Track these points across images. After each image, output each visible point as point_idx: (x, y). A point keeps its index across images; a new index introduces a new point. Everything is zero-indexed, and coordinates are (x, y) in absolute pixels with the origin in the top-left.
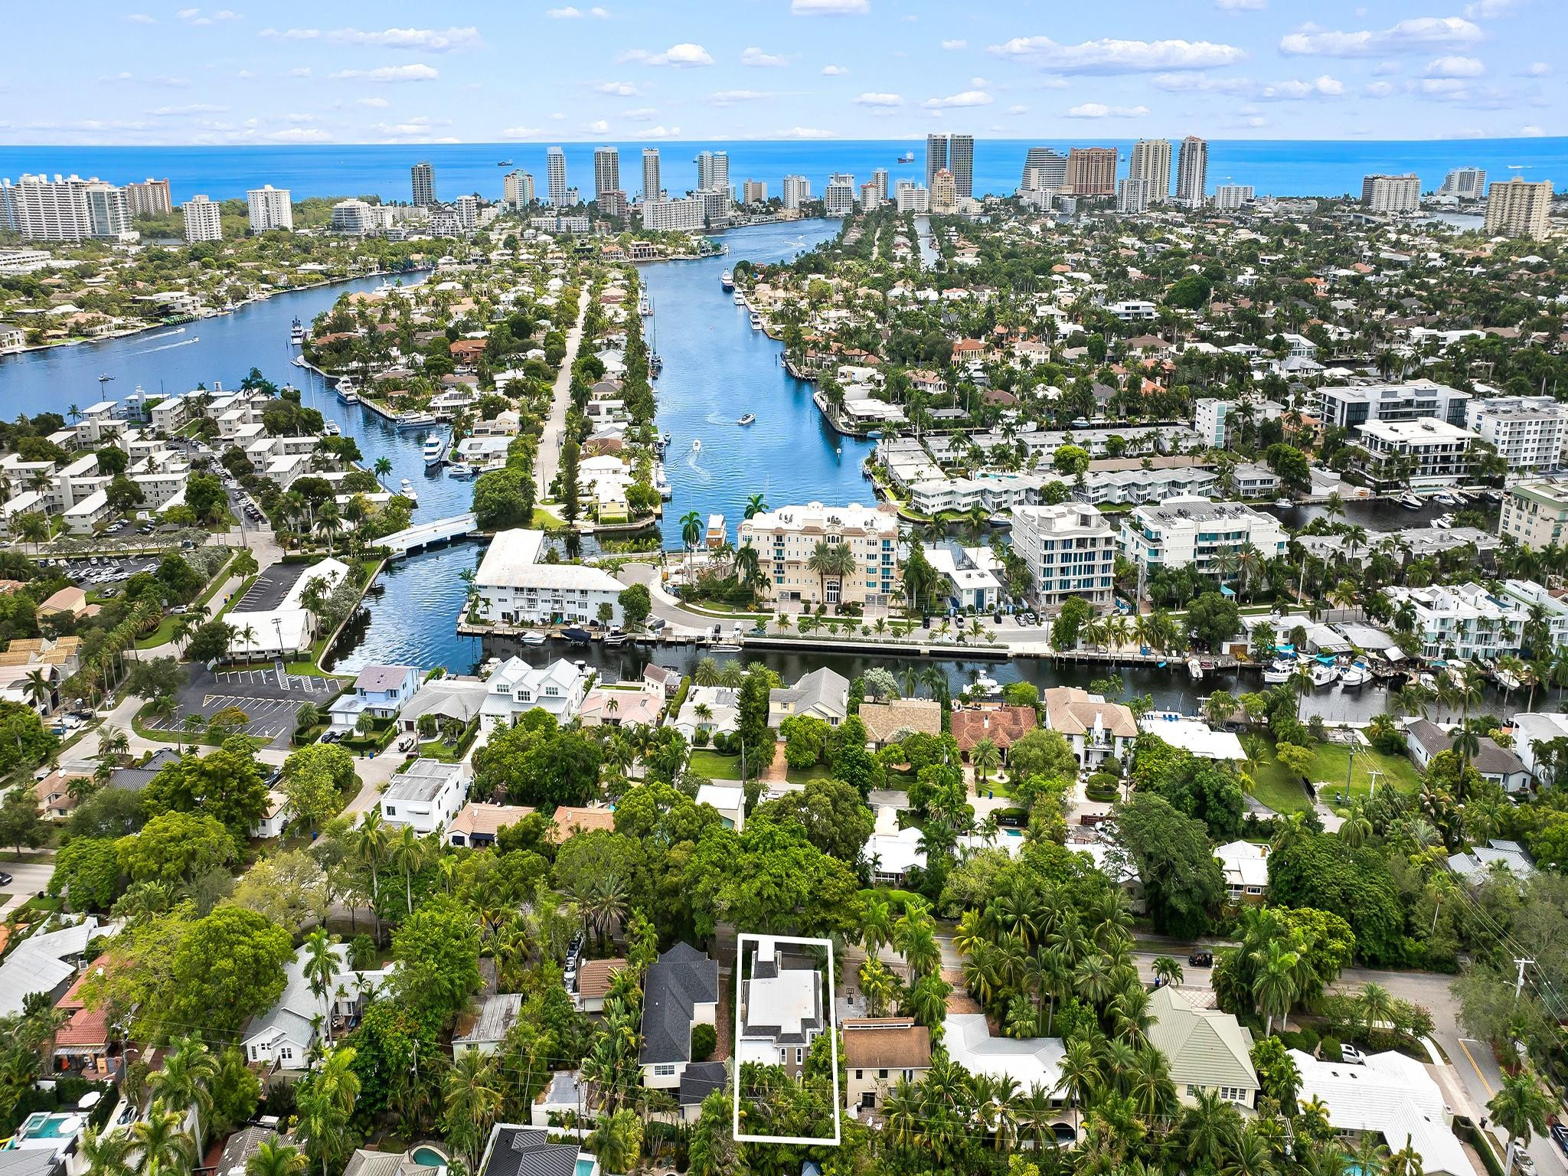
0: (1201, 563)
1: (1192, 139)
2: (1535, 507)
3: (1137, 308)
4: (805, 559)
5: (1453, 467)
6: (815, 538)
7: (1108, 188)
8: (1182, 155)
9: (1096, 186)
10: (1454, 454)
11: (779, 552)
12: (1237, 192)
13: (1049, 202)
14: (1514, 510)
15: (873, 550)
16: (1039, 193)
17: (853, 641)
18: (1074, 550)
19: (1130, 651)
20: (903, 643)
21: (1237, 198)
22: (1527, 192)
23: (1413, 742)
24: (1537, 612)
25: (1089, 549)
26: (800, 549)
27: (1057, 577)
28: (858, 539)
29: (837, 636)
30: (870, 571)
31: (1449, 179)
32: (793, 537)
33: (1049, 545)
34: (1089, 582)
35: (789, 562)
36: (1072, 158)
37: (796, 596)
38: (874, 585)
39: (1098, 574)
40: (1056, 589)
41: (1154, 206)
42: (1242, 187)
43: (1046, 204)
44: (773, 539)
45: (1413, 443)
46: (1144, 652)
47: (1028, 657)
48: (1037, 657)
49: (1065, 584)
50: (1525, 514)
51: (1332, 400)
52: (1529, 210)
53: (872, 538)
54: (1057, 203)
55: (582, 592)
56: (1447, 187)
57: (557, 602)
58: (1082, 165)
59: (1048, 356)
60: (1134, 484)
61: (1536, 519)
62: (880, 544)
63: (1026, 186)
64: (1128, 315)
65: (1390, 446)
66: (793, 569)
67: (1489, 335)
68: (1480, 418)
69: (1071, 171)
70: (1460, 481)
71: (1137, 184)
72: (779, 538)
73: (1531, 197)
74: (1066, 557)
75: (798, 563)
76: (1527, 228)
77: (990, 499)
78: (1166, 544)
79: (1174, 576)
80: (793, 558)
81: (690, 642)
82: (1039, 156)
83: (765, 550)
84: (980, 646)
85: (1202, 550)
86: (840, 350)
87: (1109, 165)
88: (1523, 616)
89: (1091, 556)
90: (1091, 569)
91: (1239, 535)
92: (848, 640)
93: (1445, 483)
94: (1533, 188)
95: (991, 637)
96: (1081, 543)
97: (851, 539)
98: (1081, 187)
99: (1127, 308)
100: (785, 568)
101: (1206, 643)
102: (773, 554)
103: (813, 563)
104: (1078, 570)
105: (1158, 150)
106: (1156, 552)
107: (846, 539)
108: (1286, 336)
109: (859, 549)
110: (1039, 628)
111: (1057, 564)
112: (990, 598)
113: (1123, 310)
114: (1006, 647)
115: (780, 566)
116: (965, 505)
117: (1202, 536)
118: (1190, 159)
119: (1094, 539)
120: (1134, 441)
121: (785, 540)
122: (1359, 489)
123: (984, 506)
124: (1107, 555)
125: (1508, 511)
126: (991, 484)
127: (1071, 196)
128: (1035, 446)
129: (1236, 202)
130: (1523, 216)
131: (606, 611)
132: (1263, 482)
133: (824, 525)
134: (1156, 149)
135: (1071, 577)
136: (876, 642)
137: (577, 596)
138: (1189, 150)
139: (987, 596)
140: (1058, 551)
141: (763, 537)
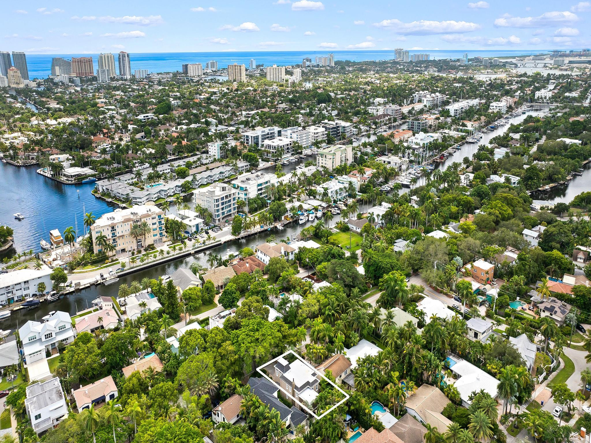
0: (261, 194)
1: (122, 52)
2: (326, 156)
3: (148, 116)
4: (128, 232)
5: (290, 151)
6: (129, 223)
7: (91, 73)
8: (119, 59)
9: (86, 73)
10: (289, 146)
11: (113, 234)
12: (143, 72)
13: (67, 80)
14: (320, 158)
15: (154, 221)
16: (61, 76)
17: (164, 258)
18: (225, 200)
19: (257, 228)
20: (184, 252)
21: (143, 74)
22: (239, 68)
23: (350, 226)
24: (350, 183)
25: (229, 199)
26: (124, 230)
27: (221, 211)
28: (148, 218)
29: (157, 259)
30: (154, 230)
31: (207, 64)
32: (119, 225)
33: (217, 200)
34: (230, 211)
35: (119, 237)
36: (73, 62)
37: (123, 250)
38: (156, 235)
39: (232, 207)
40: (221, 216)
41: (113, 79)
42: (144, 70)
43: (66, 81)
44: (110, 229)
45: (281, 145)
46: (262, 227)
47: (228, 241)
48: (231, 240)
49: (223, 213)
50: (324, 159)
51: (247, 136)
52: (240, 73)
53: (154, 216)
54: (71, 81)
55: (25, 282)
56: (207, 67)
57: (9, 293)
58: (78, 64)
59: (129, 139)
60: (209, 176)
61: (327, 160)
62: (157, 217)
63: (54, 73)
64: (145, 119)
65: (275, 147)
66: (121, 239)
67: (262, 111)
68: (291, 134)
69: (74, 66)
70: (292, 154)
71: (104, 71)
72: (113, 228)
73: (240, 69)
74: (223, 204)
75: (123, 236)
76: (241, 79)
77: (163, 193)
78: (249, 190)
79: (255, 201)
80: (121, 234)
81: (92, 285)
82: (56, 61)
83: (108, 234)
84: (212, 243)
85: (259, 190)
86: (40, 150)
87: (90, 64)
88: (347, 185)
89: (230, 201)
90: (230, 206)
91: (267, 182)
92: (162, 259)
93: (289, 156)
94: (240, 66)
95: (214, 239)
96: (227, 197)
97: (145, 219)
98: (79, 73)
99: (144, 117)
100: (117, 240)
101: (277, 219)
102: (111, 235)
103: (132, 233)
104: (226, 207)
105: (109, 57)
106: (246, 195)
107: (143, 220)
108: (209, 119)
109: (149, 222)
110: (222, 231)
111: (221, 207)
112: (201, 226)
113: (143, 118)
114: (220, 241)
115: (114, 240)
116: (155, 198)
117: (259, 185)
118: (123, 60)
119: (230, 195)
120: (194, 162)
121: (116, 228)
122: (270, 162)
123: (161, 197)
124: (234, 199)
125: (319, 159)
126: (162, 188)
127: (76, 77)
128: (161, 171)
129: (143, 76)
130: (239, 75)
131: (41, 287)
132: (246, 166)
133: (132, 217)
134: (108, 57)
135: (225, 210)
136: (173, 255)
137: (23, 285)
138: (122, 57)
139: (200, 226)
140: (220, 202)
141: (105, 229)
